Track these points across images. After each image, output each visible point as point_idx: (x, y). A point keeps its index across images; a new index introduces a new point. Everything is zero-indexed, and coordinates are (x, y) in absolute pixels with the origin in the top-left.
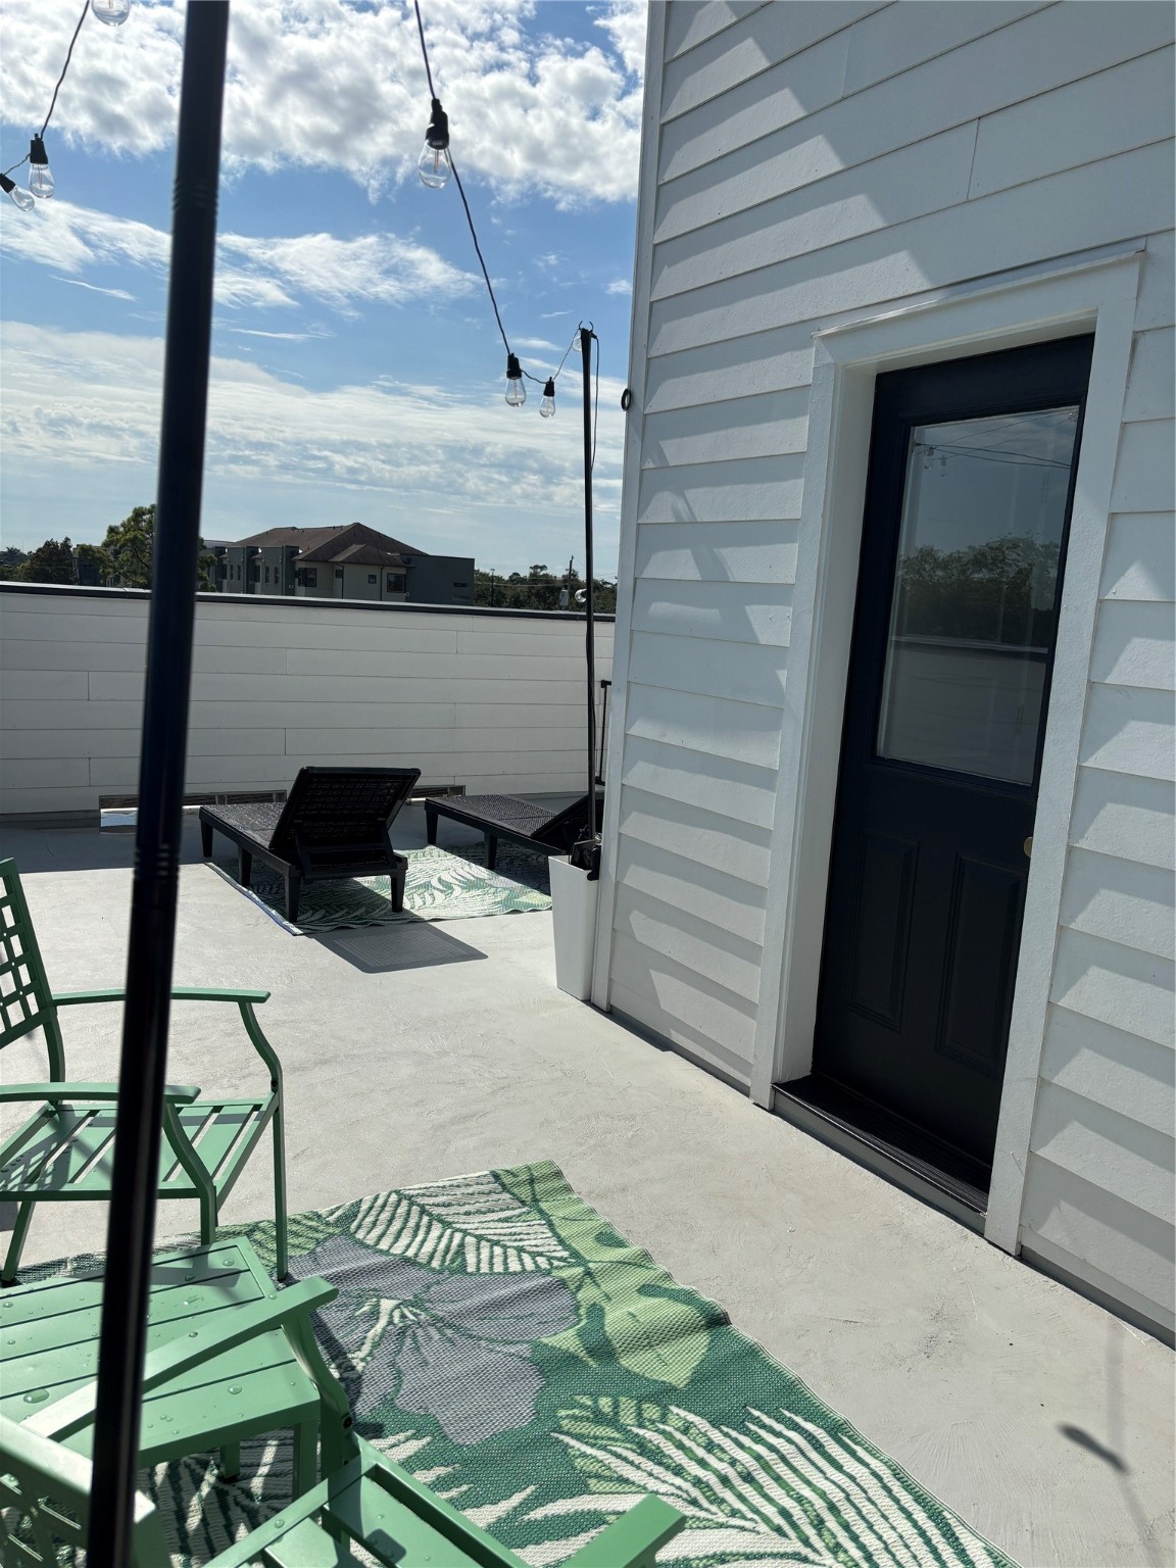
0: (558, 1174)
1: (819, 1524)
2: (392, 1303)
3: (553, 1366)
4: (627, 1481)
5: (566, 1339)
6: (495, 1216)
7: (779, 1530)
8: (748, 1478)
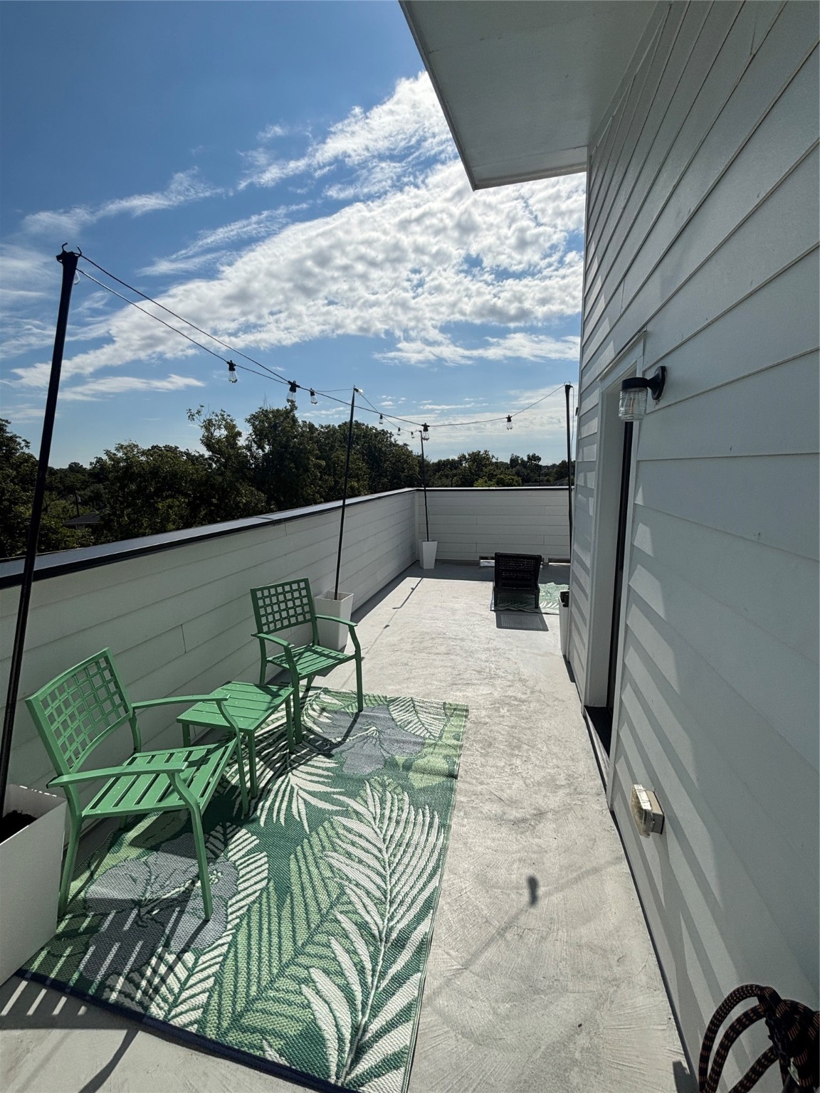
0: (467, 711)
1: (399, 845)
2: (374, 728)
3: (390, 764)
4: (366, 802)
5: (400, 759)
6: (432, 716)
7: (384, 840)
8: (398, 822)
